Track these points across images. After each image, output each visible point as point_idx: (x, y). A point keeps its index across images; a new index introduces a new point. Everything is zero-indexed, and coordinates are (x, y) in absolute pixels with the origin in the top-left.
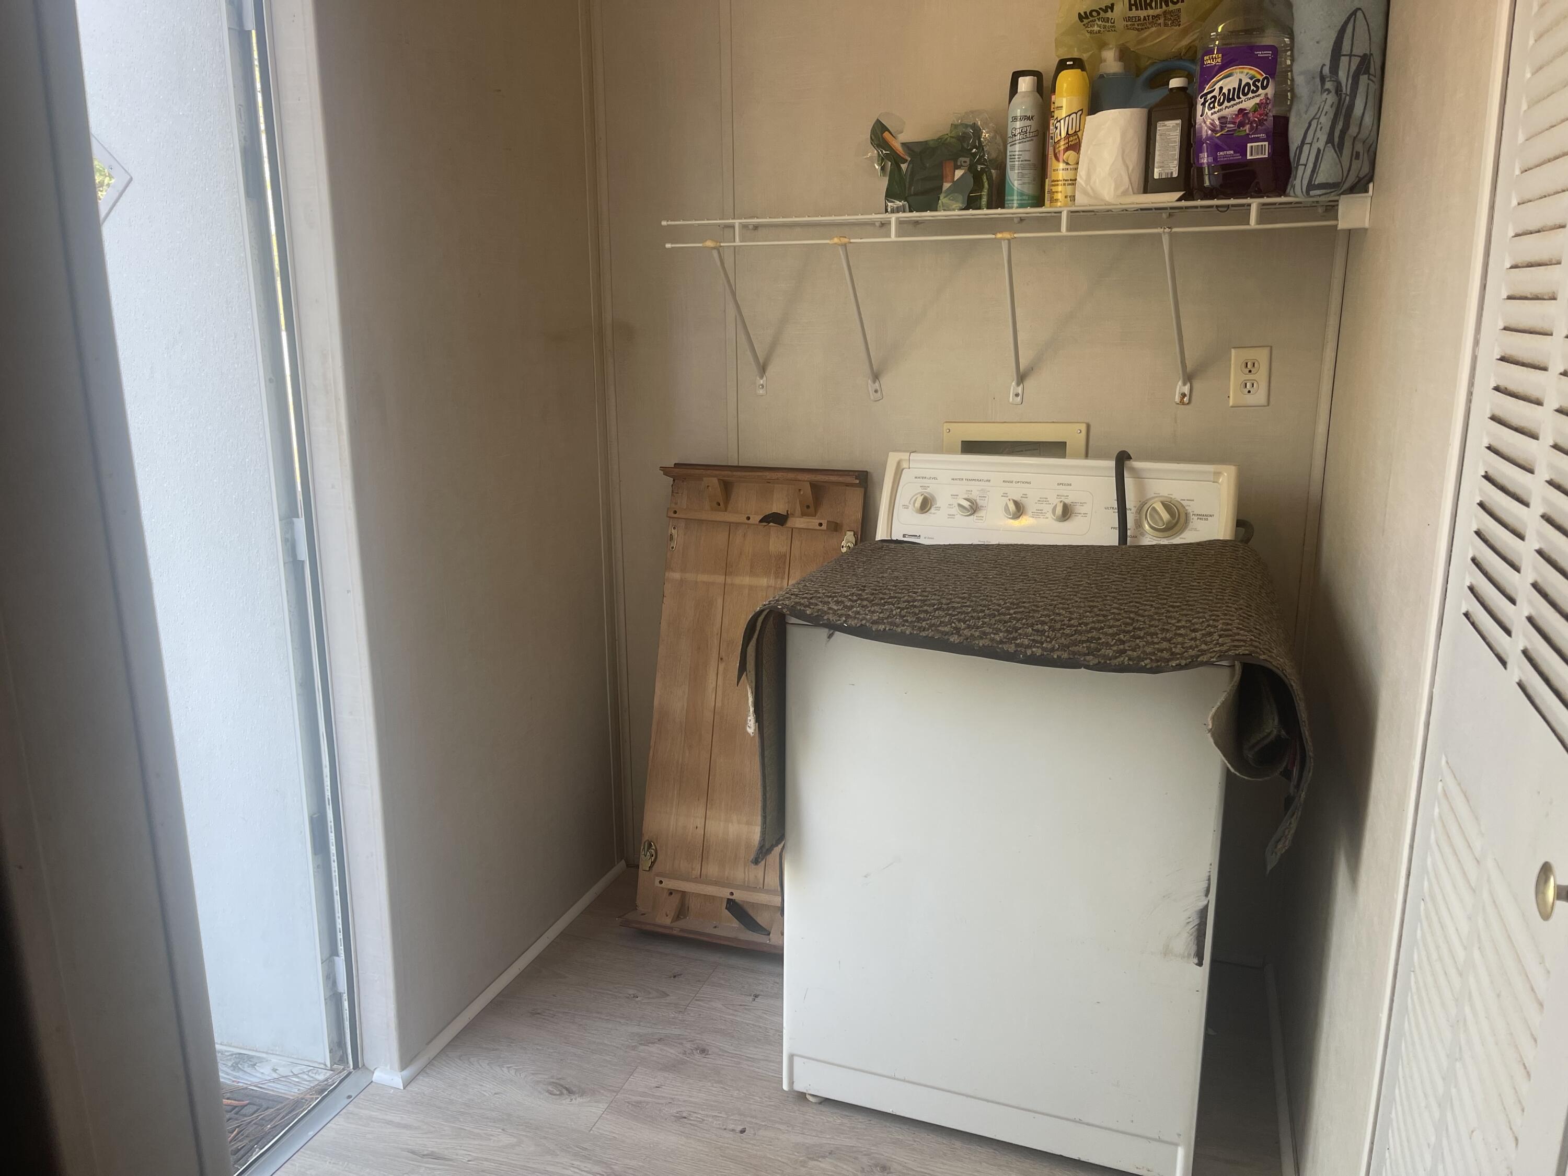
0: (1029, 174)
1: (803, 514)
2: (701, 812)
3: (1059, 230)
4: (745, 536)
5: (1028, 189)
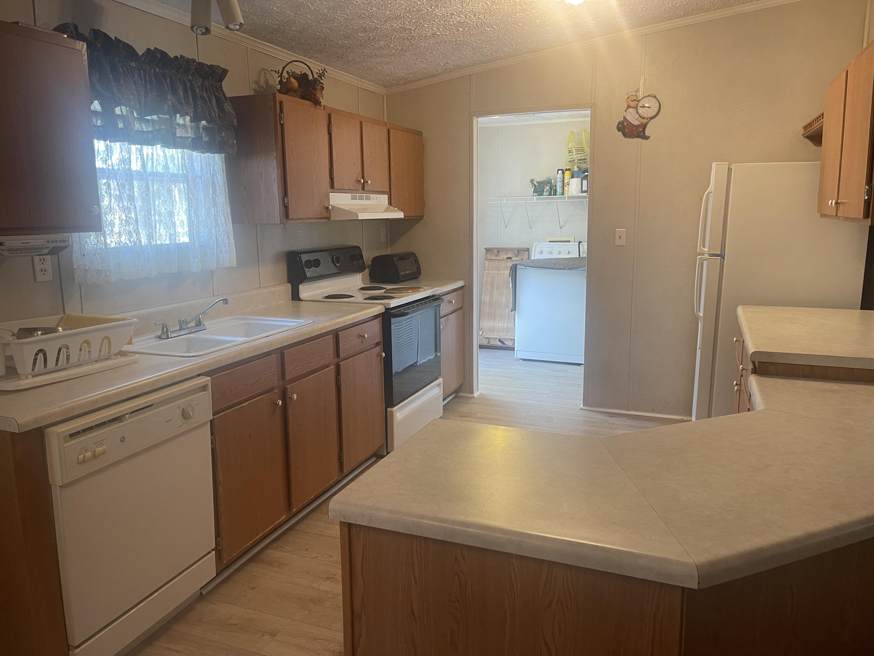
0: (561, 189)
1: (515, 257)
2: (493, 321)
3: (565, 199)
4: (502, 262)
5: (561, 191)
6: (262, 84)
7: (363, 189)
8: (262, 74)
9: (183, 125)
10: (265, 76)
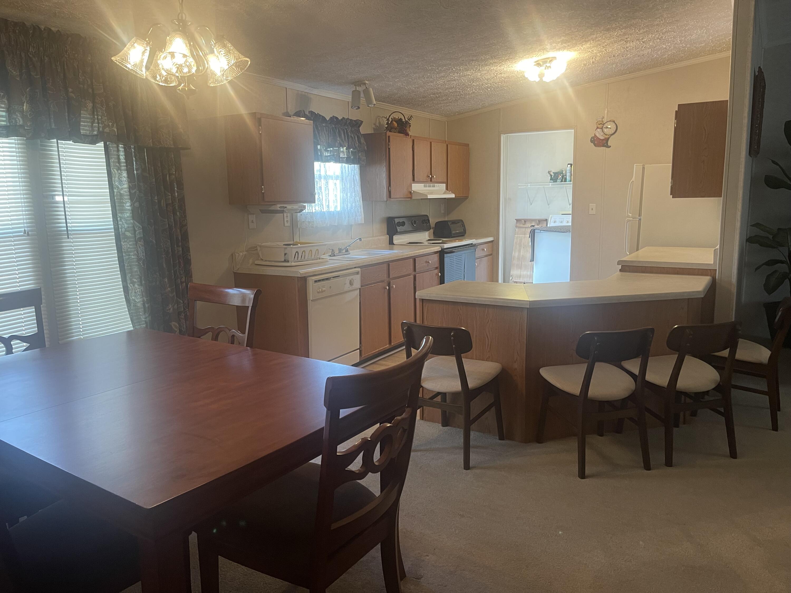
4: (528, 229)
5: (570, 179)
6: (377, 124)
7: (431, 181)
8: (378, 119)
9: (342, 151)
10: (379, 120)
